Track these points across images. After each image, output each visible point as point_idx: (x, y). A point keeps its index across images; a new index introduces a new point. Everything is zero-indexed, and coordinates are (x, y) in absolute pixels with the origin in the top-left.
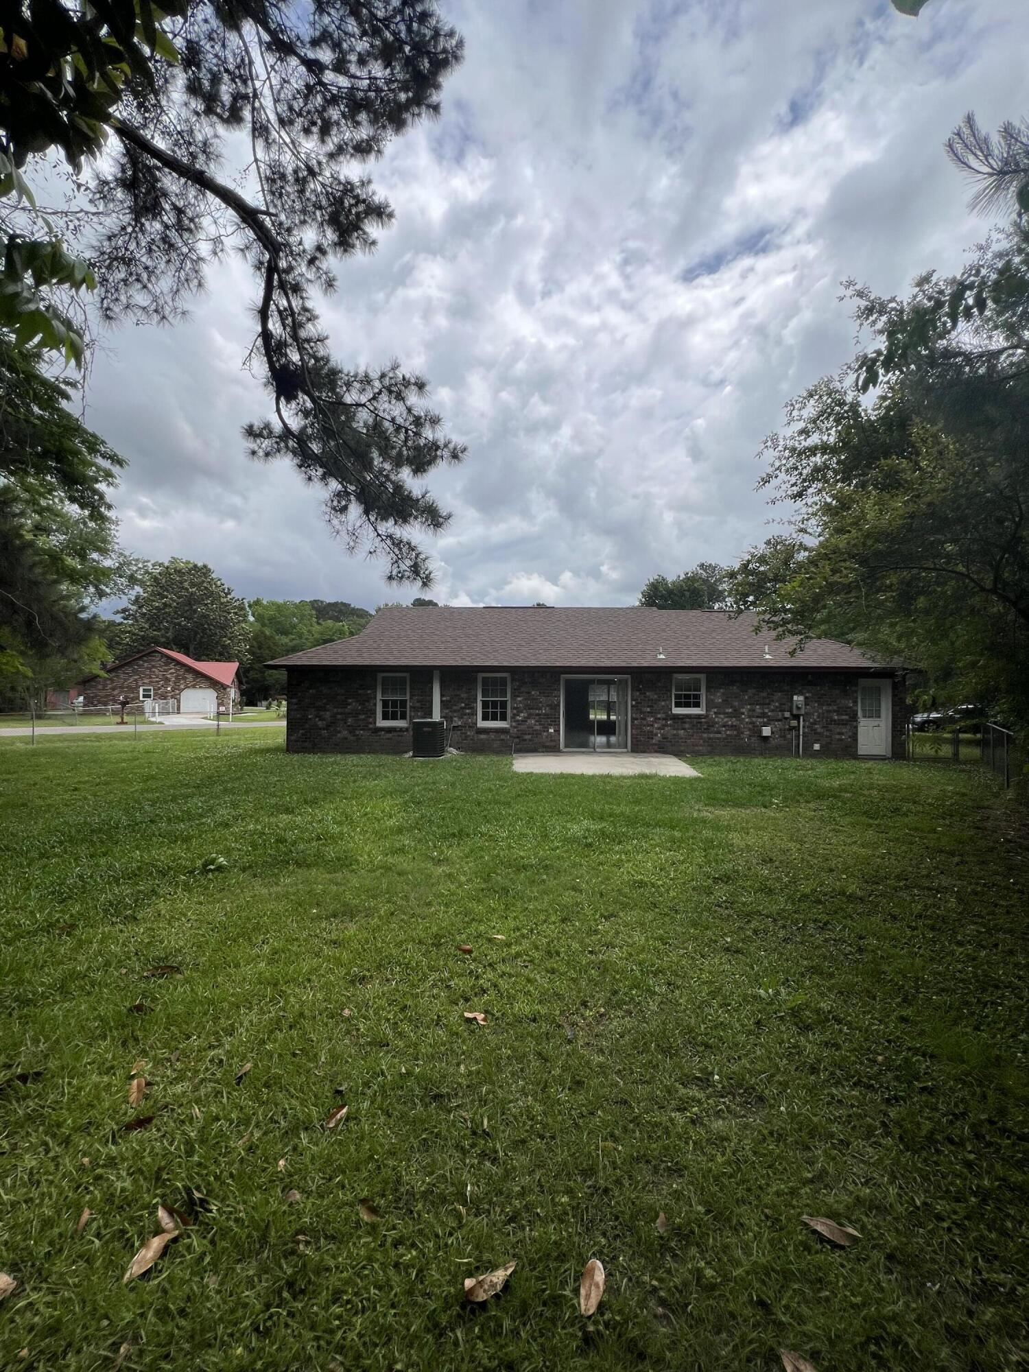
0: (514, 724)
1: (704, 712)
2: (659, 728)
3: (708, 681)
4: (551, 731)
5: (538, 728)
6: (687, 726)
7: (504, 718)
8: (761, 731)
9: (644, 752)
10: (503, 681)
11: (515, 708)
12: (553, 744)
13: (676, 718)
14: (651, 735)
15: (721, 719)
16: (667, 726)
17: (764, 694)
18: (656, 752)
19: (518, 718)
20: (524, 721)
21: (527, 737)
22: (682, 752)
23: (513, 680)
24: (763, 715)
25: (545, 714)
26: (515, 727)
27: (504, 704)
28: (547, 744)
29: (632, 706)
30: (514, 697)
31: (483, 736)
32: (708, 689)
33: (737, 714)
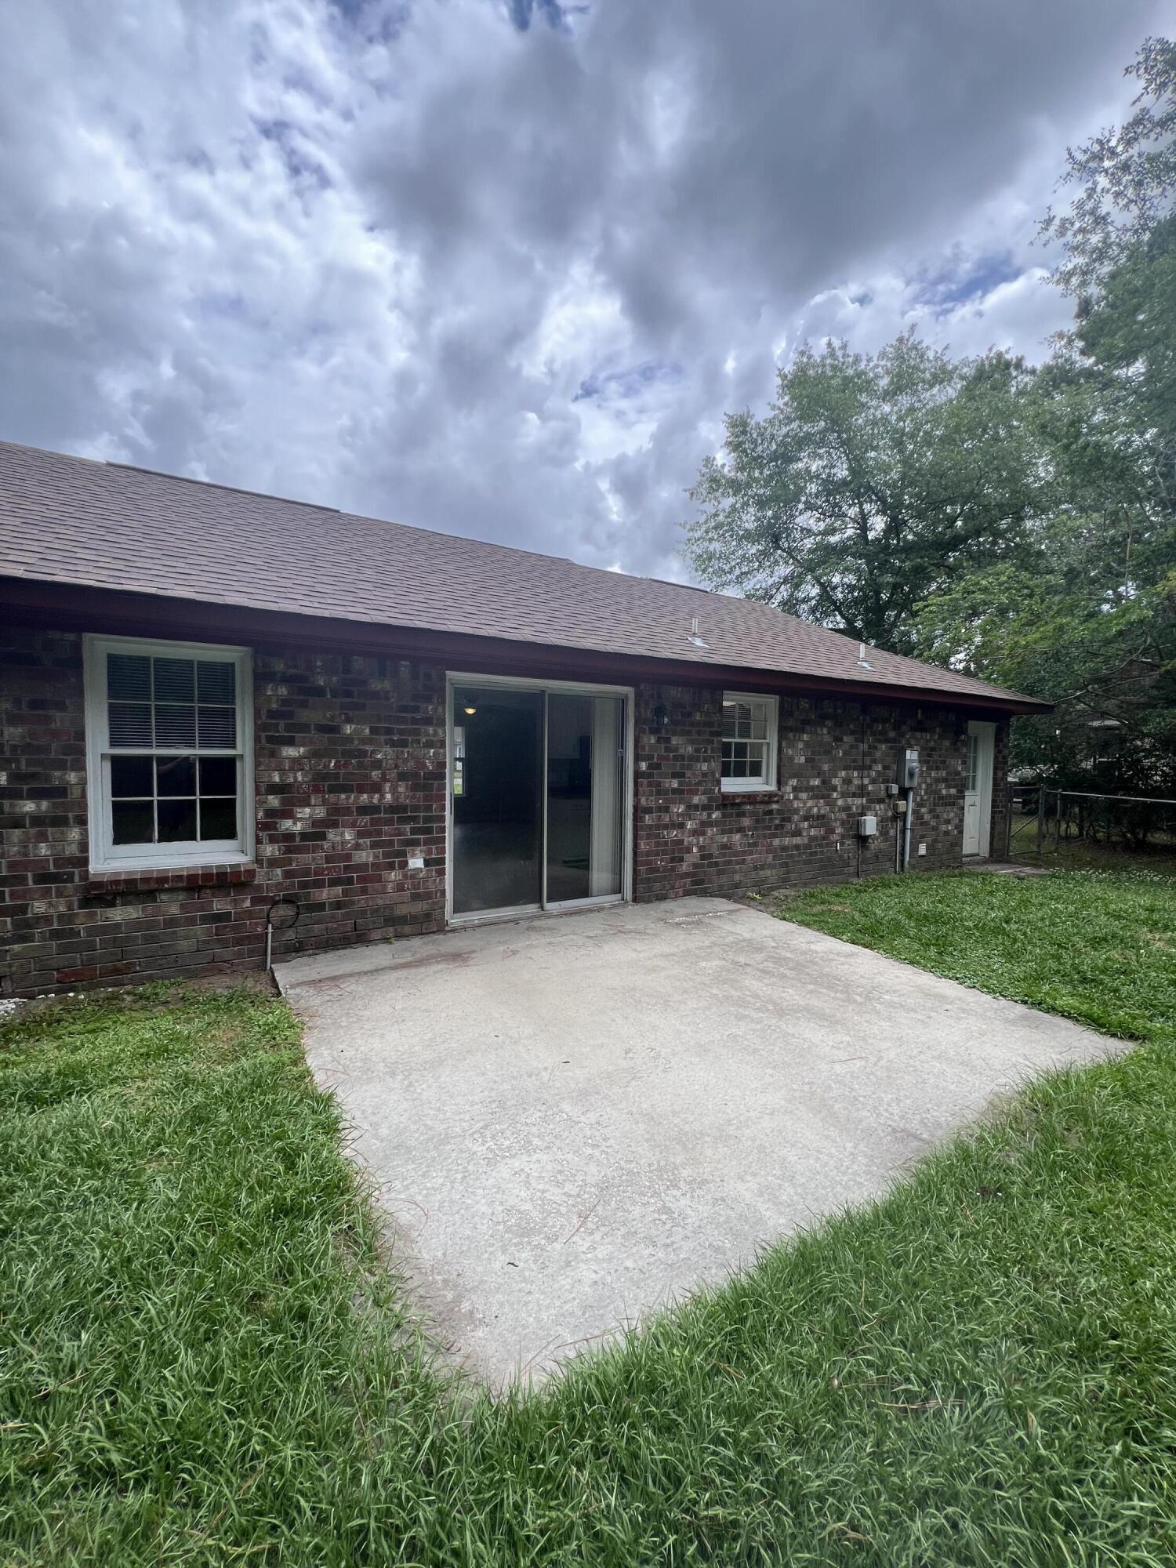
0: (270, 850)
1: (772, 787)
2: (695, 833)
3: (784, 713)
4: (416, 863)
5: (365, 856)
6: (746, 822)
7: (221, 825)
8: (859, 825)
9: (662, 898)
10: (219, 679)
11: (273, 789)
12: (420, 907)
13: (729, 803)
14: (678, 851)
15: (805, 803)
16: (710, 824)
17: (863, 747)
18: (688, 893)
19: (287, 825)
20: (315, 835)
21: (325, 895)
22: (737, 886)
23: (261, 678)
24: (862, 792)
25: (392, 809)
26: (273, 863)
27: (221, 774)
28: (402, 910)
29: (638, 774)
30: (268, 743)
31: (118, 914)
32: (783, 731)
33: (827, 788)
